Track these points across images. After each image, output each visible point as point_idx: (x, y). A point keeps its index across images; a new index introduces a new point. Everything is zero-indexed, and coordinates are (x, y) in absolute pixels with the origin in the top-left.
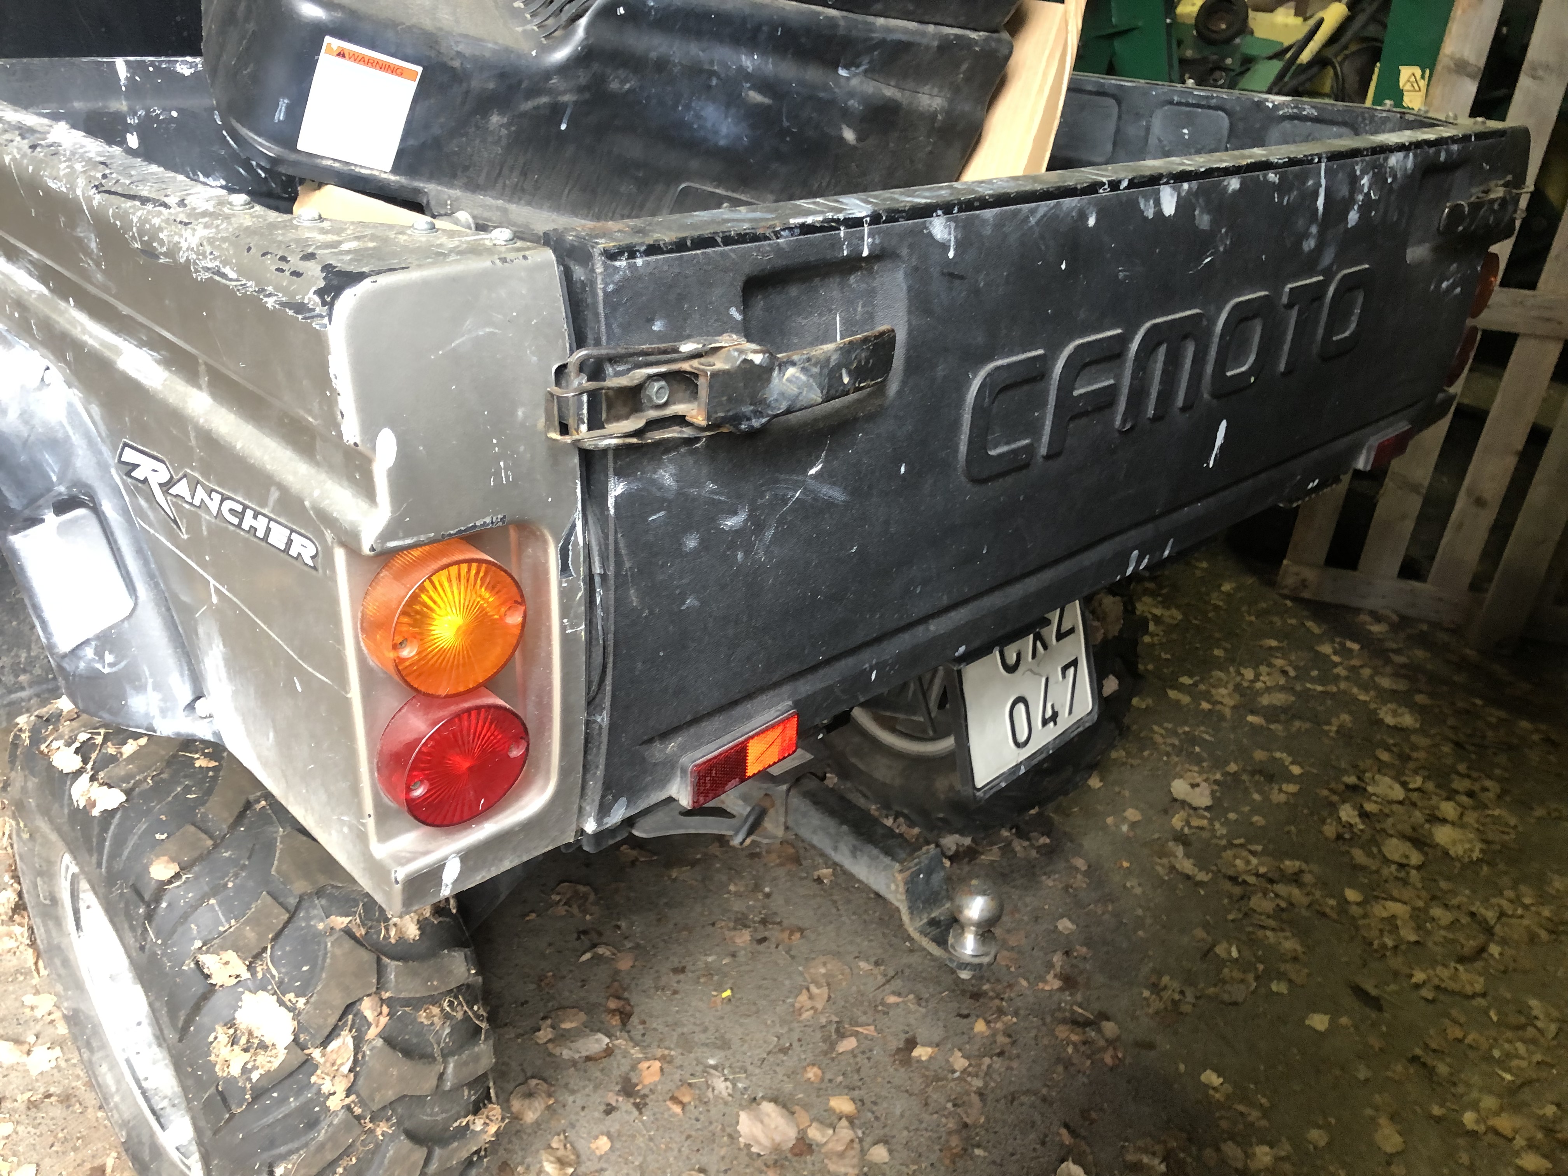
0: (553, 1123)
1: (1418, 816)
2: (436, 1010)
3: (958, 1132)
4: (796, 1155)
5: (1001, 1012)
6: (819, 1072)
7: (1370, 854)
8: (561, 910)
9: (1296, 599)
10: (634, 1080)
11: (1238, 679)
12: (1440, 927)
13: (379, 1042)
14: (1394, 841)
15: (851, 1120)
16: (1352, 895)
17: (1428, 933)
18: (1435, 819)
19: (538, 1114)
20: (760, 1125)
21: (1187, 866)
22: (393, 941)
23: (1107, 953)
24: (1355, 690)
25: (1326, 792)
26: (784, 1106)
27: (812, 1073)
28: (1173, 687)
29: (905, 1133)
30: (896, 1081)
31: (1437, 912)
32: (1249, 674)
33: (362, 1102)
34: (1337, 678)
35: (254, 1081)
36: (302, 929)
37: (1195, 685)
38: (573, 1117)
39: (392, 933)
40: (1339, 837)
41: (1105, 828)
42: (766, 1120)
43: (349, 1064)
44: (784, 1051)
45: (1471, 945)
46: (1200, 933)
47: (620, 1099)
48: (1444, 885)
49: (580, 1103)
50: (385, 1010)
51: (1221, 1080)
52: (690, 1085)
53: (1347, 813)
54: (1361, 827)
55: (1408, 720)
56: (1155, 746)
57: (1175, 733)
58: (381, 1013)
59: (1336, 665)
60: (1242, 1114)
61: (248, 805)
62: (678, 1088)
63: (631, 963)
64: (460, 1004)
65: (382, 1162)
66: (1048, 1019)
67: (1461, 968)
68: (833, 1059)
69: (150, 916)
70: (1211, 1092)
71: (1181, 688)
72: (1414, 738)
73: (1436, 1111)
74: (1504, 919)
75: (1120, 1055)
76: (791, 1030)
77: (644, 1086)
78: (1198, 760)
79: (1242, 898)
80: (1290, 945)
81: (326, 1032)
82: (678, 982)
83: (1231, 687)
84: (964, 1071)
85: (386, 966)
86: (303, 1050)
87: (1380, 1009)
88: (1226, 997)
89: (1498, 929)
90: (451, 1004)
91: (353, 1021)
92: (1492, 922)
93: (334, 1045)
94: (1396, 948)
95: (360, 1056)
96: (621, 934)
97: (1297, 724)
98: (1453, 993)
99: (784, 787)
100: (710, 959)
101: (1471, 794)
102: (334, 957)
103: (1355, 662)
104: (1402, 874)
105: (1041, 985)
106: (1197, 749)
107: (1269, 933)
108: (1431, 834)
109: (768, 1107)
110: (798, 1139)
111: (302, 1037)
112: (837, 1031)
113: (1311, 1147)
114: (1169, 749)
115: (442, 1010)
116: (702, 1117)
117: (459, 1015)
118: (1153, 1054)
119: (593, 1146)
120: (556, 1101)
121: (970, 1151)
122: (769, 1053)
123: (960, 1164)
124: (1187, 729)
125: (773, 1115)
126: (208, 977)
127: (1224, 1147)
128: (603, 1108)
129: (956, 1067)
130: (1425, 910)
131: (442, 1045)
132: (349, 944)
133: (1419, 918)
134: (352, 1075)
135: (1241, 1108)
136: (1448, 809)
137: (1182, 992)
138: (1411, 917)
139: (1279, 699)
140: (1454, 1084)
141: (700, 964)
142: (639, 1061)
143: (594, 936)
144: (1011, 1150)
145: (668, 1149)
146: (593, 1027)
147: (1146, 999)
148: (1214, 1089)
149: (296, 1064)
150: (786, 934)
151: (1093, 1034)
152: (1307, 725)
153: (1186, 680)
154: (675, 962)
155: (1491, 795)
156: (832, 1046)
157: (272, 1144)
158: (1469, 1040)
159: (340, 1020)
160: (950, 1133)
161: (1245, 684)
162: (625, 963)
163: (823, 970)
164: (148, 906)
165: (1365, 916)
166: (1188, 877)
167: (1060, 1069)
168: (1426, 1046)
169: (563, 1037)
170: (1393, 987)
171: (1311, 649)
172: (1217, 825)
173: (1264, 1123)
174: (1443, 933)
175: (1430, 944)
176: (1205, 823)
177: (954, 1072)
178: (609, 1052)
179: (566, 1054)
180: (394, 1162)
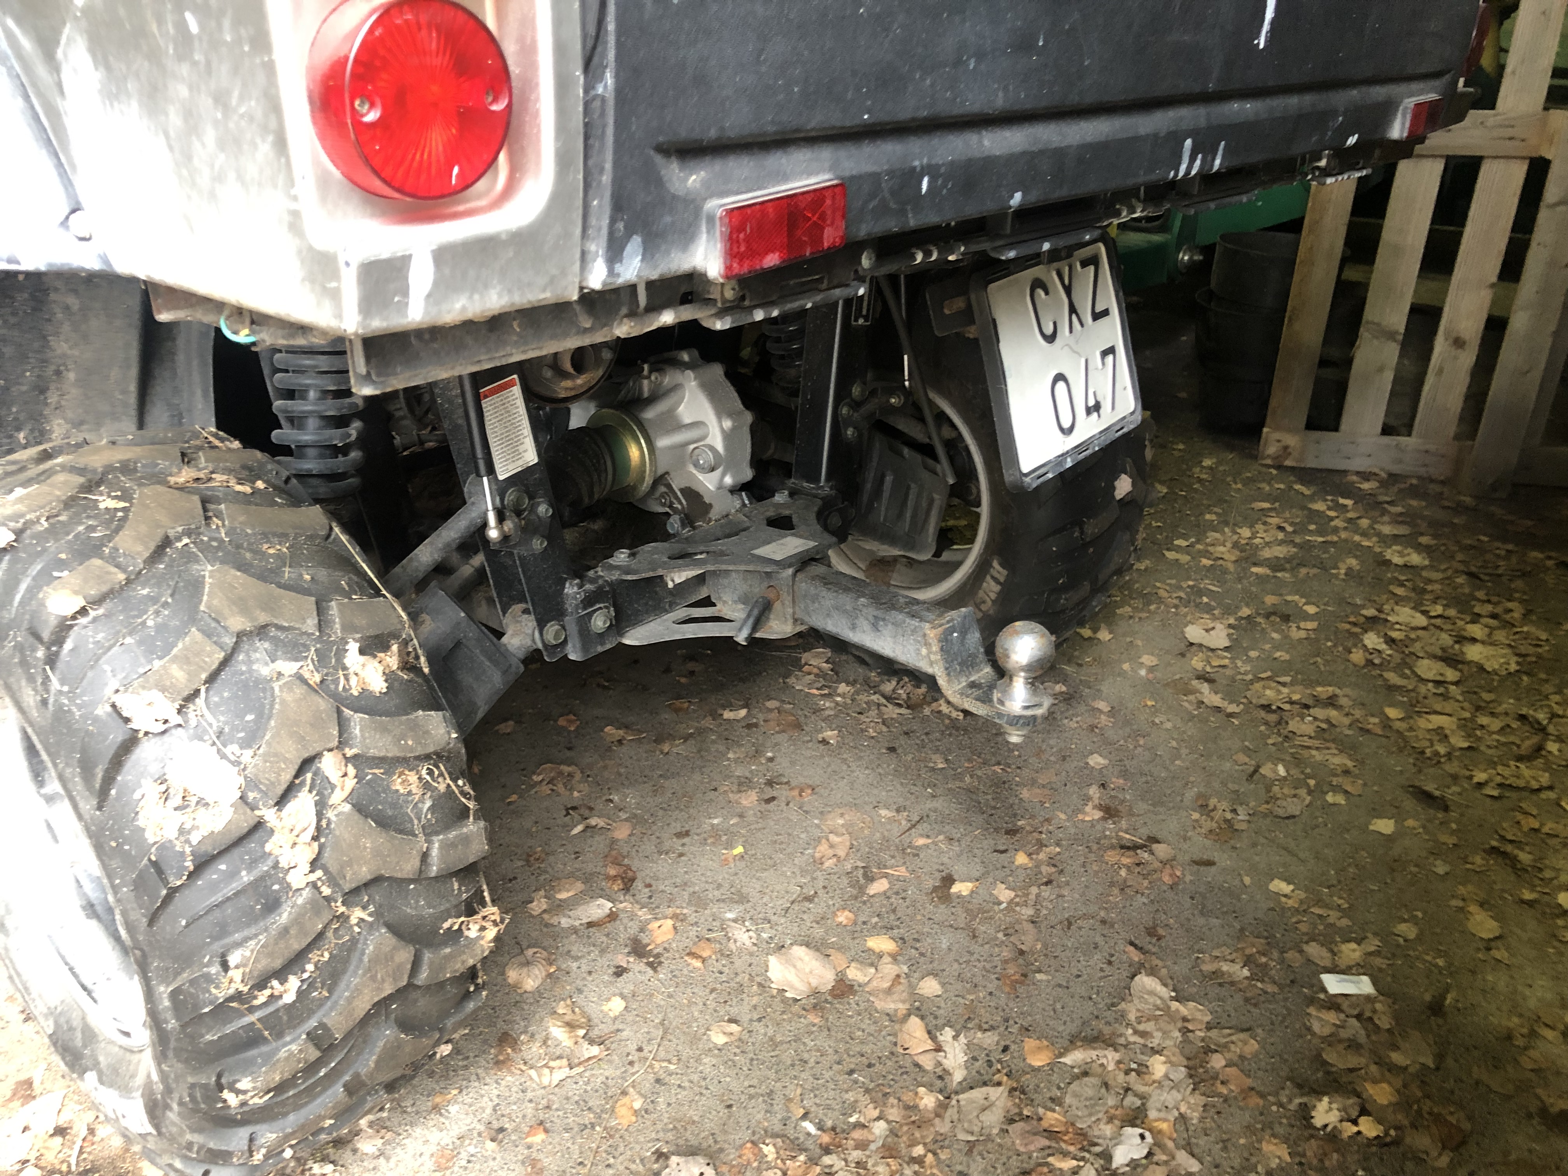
0: (557, 991)
1: (1446, 639)
2: (413, 777)
3: (1015, 960)
4: (835, 996)
5: (1041, 845)
6: (851, 915)
7: (1404, 676)
8: (545, 789)
9: (1279, 467)
10: (645, 941)
11: (1235, 537)
12: (1491, 733)
13: (347, 808)
14: (1426, 662)
15: (894, 957)
16: (1393, 713)
17: (1479, 739)
18: (1462, 639)
19: (538, 982)
20: (792, 970)
21: (1214, 699)
22: (356, 693)
23: (1147, 782)
24: (1357, 538)
25: (1348, 626)
26: (818, 950)
27: (843, 917)
28: (1168, 550)
29: (956, 966)
30: (937, 917)
31: (1483, 720)
32: (1246, 532)
33: (332, 881)
34: (1336, 530)
35: (194, 843)
36: (242, 674)
37: (1191, 546)
38: (579, 983)
39: (353, 681)
40: (1370, 663)
41: (1122, 674)
42: (799, 964)
43: (311, 831)
44: (809, 899)
45: (1527, 745)
46: (1242, 758)
47: (631, 959)
48: (1486, 696)
49: (584, 968)
50: (351, 771)
51: (1291, 887)
52: (708, 940)
53: (1372, 640)
54: (1389, 652)
55: (1415, 559)
56: (1160, 601)
57: (1180, 588)
58: (345, 775)
59: (1332, 519)
60: (1320, 916)
61: (167, 542)
62: (695, 944)
63: (628, 832)
64: (441, 774)
65: (361, 960)
66: (1095, 847)
67: (1522, 766)
68: (864, 903)
69: (52, 660)
70: (1283, 899)
71: (1178, 549)
72: (1424, 574)
73: (1528, 895)
74: (1555, 720)
75: (1178, 873)
76: (814, 879)
77: (657, 946)
78: (1209, 609)
79: (1279, 723)
80: (1338, 760)
81: (280, 790)
82: (683, 845)
83: (1229, 545)
84: (1011, 902)
85: (349, 720)
86: (253, 810)
87: (1446, 809)
88: (1281, 812)
89: (1551, 729)
90: (430, 773)
91: (313, 780)
92: (1545, 722)
93: (292, 806)
94: (1449, 755)
95: (324, 823)
96: (615, 807)
97: (1303, 571)
98: (1517, 789)
99: (790, 571)
100: (715, 821)
101: (1494, 616)
102: (283, 702)
103: (1351, 515)
104: (1441, 690)
105: (1080, 817)
106: (1205, 600)
107: (1314, 752)
108: (1463, 653)
109: (799, 951)
110: (836, 981)
111: (251, 795)
112: (865, 875)
113: (1401, 940)
114: (1176, 602)
115: (420, 778)
116: (726, 970)
117: (442, 788)
118: (1213, 869)
119: (605, 1008)
120: (558, 969)
121: (1030, 975)
122: (793, 903)
123: (1021, 990)
124: (1191, 583)
125: (807, 958)
126: (127, 720)
127: (1305, 947)
128: (611, 970)
129: (1002, 899)
130: (1472, 719)
131: (423, 821)
132: (299, 690)
133: (1468, 727)
134: (316, 845)
135: (1317, 911)
136: (1476, 630)
137: (1234, 811)
138: (1459, 727)
139: (1280, 551)
140: (1540, 870)
141: (707, 827)
142: (648, 921)
143: (583, 811)
144: (1076, 972)
145: (691, 1003)
146: (591, 893)
147: (1197, 821)
148: (1285, 896)
149: (245, 826)
150: (796, 793)
151: (1146, 855)
152: (1315, 571)
153: (1182, 543)
154: (677, 827)
155: (1516, 615)
156: (862, 890)
157: (223, 931)
158: (1546, 829)
159: (296, 776)
160: (1006, 962)
161: (1243, 542)
162: (622, 832)
163: (841, 821)
164: (48, 648)
165: (1411, 729)
166: (1218, 709)
167: (1116, 891)
168: (1503, 838)
169: (559, 907)
170: (1455, 789)
171: (1304, 508)
172: (1239, 663)
173: (1345, 922)
174: (1495, 737)
175: (1483, 748)
176: (1226, 662)
177: (1000, 903)
178: (612, 916)
179: (565, 922)
180: (375, 960)
